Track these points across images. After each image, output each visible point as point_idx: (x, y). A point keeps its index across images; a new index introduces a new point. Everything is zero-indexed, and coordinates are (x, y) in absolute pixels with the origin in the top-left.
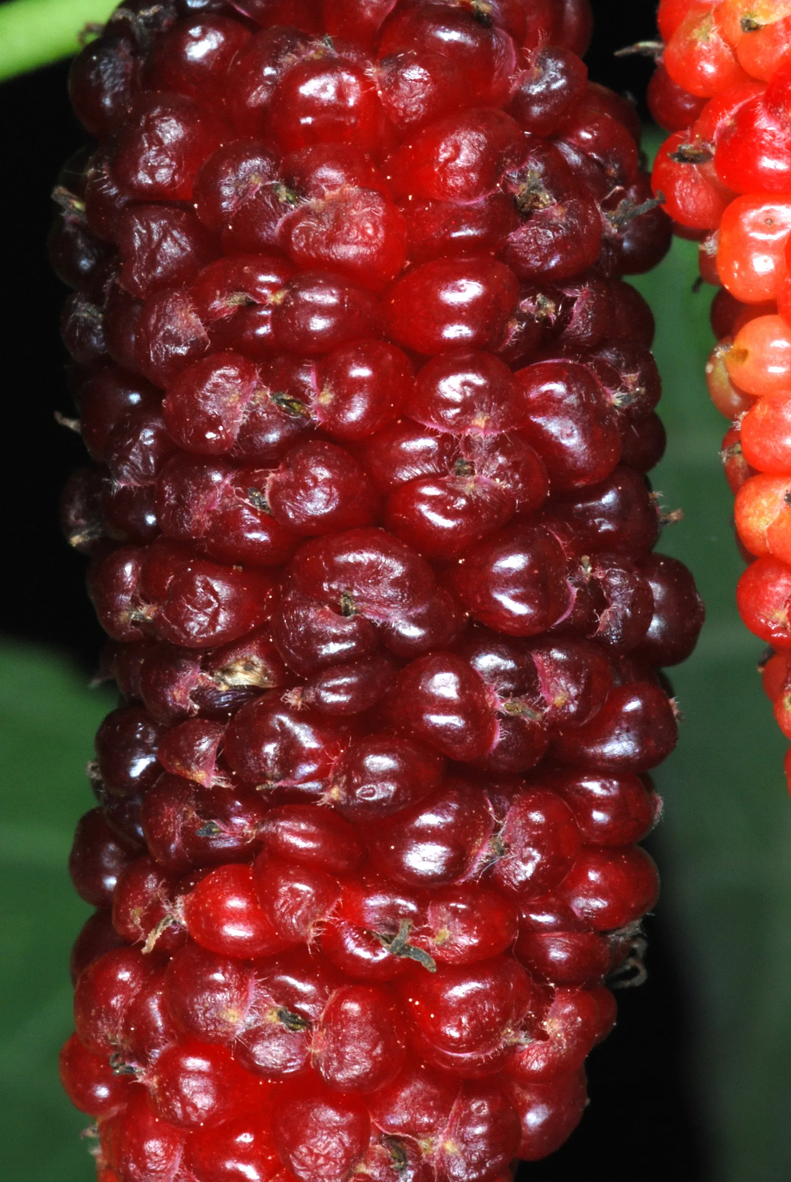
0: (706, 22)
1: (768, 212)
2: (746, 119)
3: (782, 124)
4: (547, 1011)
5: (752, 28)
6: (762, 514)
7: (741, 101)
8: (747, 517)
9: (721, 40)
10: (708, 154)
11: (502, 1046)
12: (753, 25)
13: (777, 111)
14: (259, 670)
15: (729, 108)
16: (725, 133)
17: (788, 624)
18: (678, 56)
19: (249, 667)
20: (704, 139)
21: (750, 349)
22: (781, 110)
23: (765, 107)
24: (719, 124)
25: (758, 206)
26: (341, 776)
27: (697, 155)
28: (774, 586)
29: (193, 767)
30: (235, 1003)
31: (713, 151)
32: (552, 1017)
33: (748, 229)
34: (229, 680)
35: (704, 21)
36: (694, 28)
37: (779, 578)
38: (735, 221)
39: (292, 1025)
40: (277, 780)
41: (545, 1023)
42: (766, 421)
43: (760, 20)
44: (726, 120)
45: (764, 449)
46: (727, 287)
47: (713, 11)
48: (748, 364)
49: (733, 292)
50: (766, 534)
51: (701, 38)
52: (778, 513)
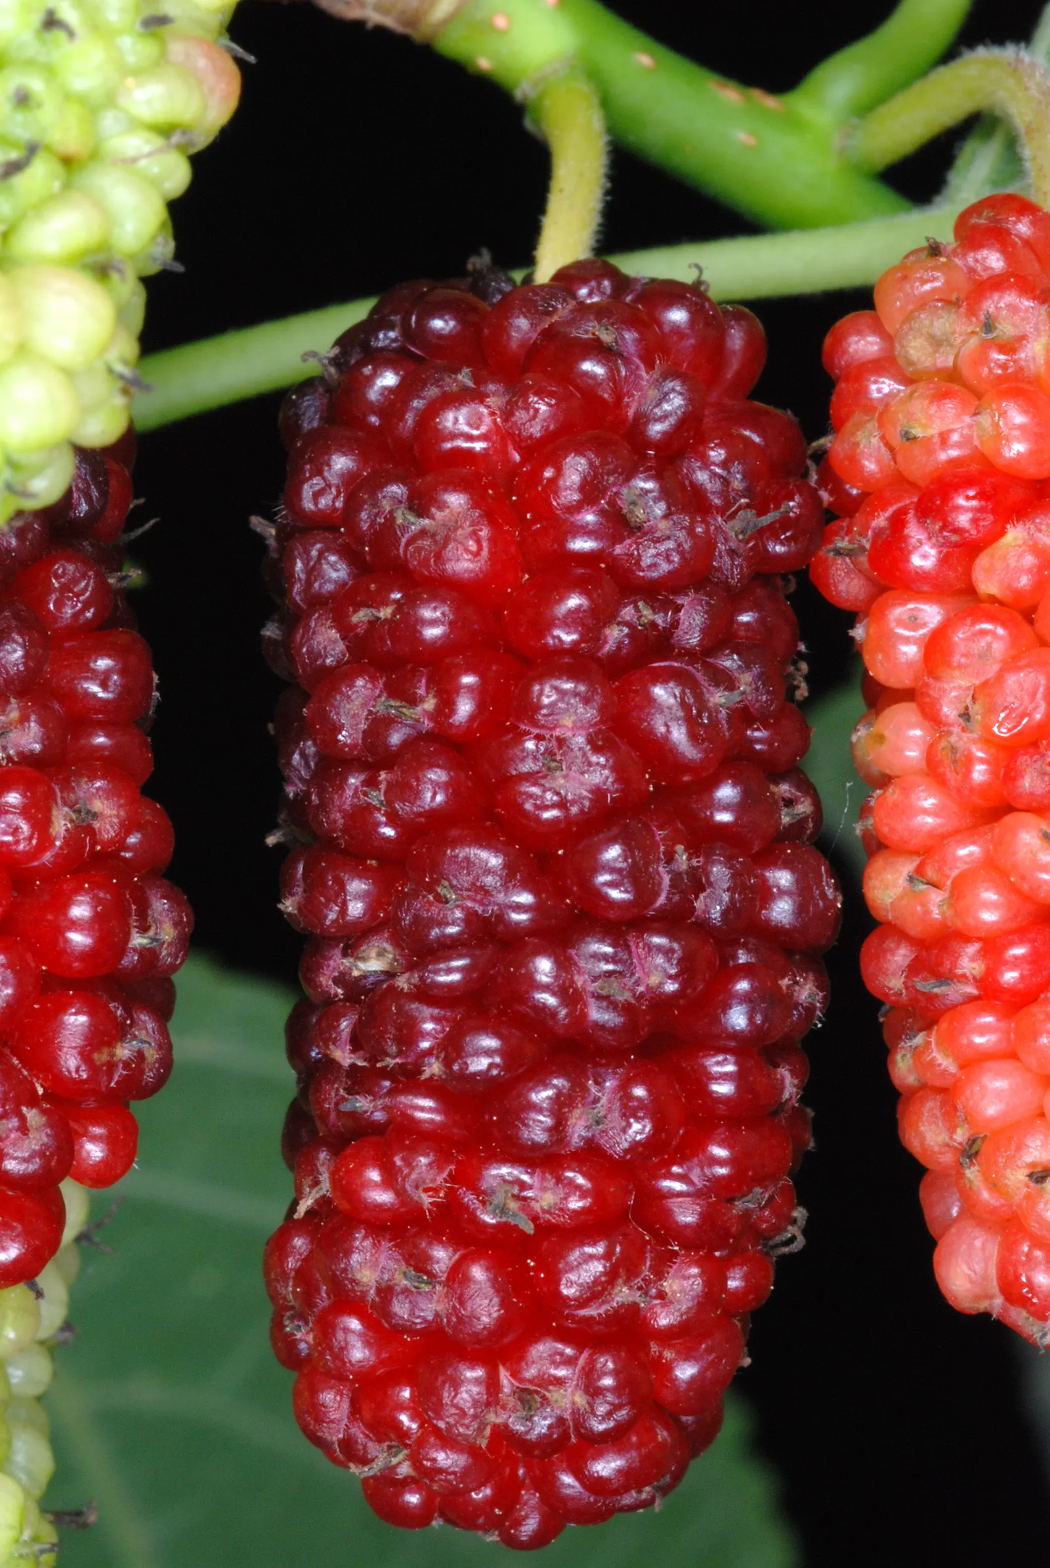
0: (869, 426)
1: (912, 609)
2: (898, 522)
3: (929, 534)
4: (668, 1273)
5: (909, 438)
6: (887, 888)
7: (896, 503)
8: (875, 888)
9: (882, 444)
10: (863, 548)
11: (615, 1304)
12: (911, 437)
13: (926, 522)
14: (391, 956)
15: (884, 509)
16: (878, 533)
17: (904, 991)
18: (842, 455)
19: (381, 954)
20: (861, 535)
21: (886, 733)
22: (928, 521)
23: (915, 515)
24: (874, 524)
25: (904, 604)
26: (441, 1052)
27: (851, 550)
28: (893, 955)
29: (332, 1047)
30: (368, 1265)
31: (868, 546)
32: (673, 1278)
33: (893, 625)
34: (362, 965)
35: (868, 425)
36: (858, 430)
37: (898, 948)
38: (882, 617)
39: (416, 1284)
40: (394, 1058)
41: (665, 1284)
42: (895, 805)
43: (918, 432)
44: (881, 521)
45: (892, 830)
46: (871, 674)
47: (877, 415)
48: (884, 748)
49: (877, 678)
50: (889, 907)
51: (864, 441)
52: (901, 889)
